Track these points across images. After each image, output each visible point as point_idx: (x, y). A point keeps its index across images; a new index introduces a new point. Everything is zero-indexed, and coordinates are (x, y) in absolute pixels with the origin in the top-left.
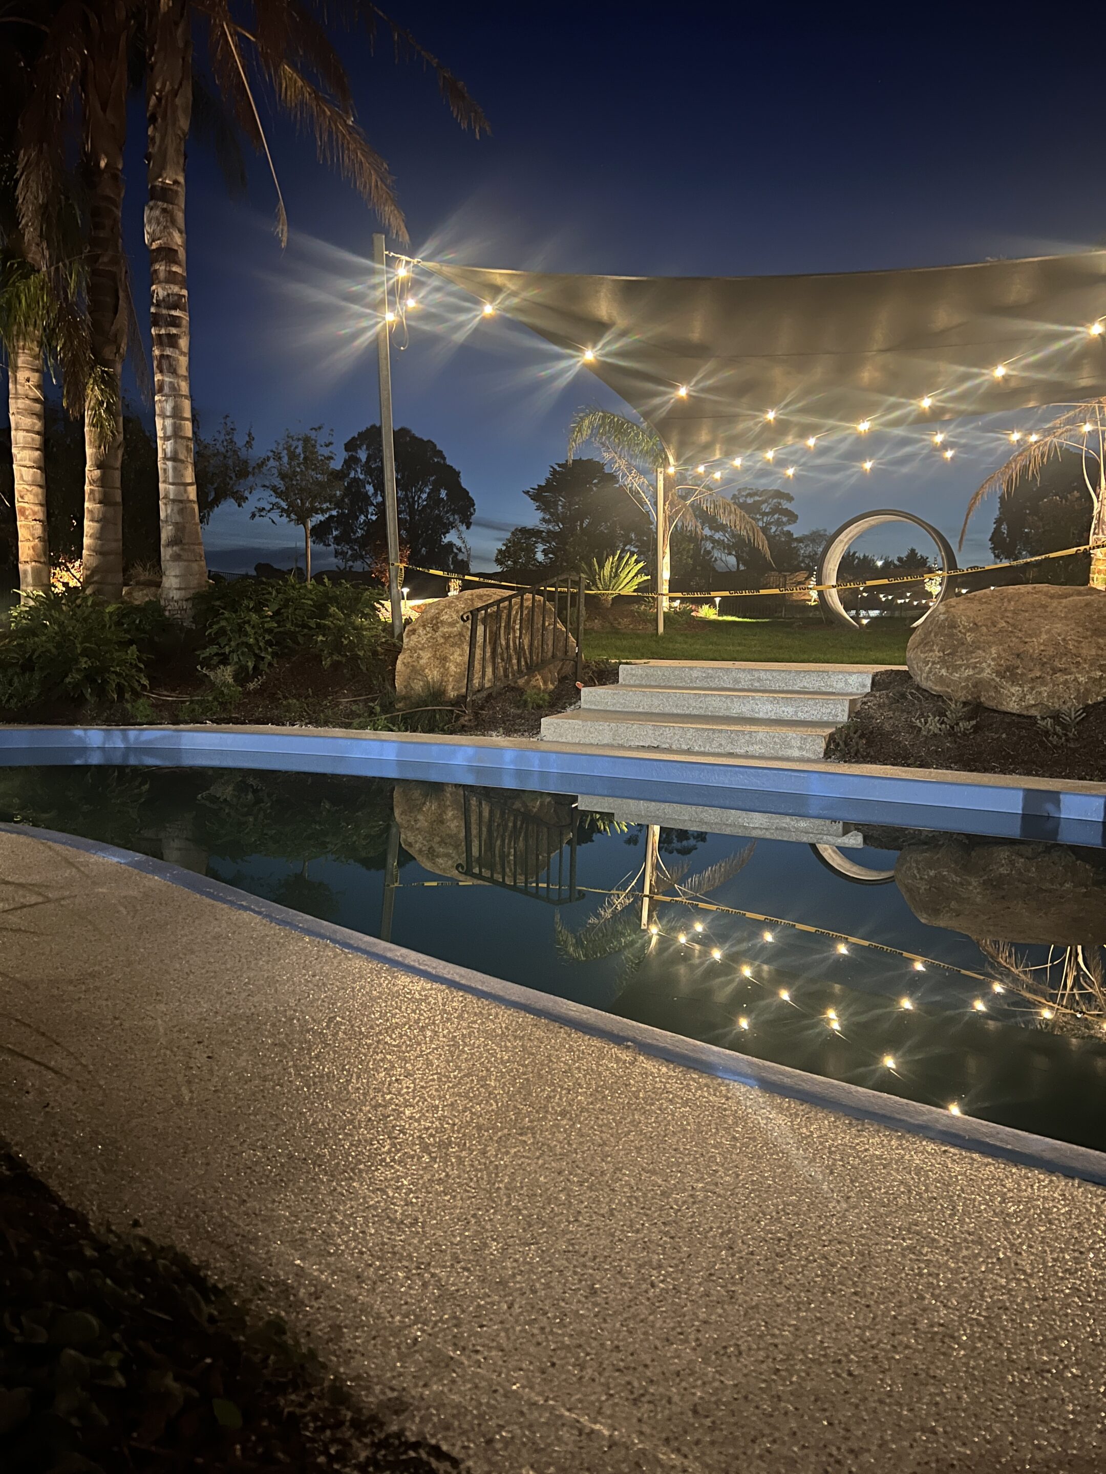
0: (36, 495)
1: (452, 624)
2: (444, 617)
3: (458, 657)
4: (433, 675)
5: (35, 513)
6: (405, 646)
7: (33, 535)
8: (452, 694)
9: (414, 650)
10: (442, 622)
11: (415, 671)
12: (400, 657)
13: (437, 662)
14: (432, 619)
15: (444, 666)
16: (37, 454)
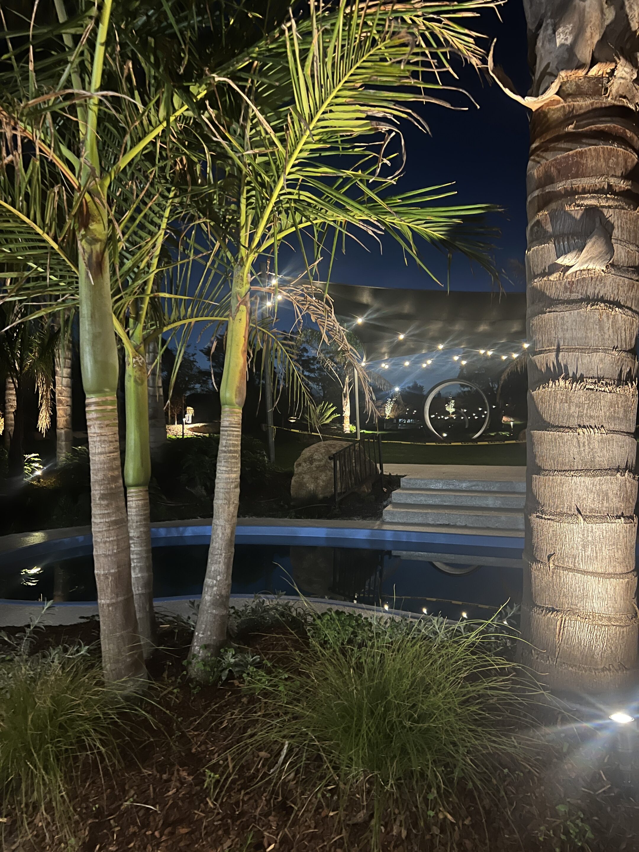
0: (68, 392)
1: (320, 461)
2: (316, 457)
3: (324, 478)
4: (311, 487)
5: (67, 402)
6: (295, 472)
7: (66, 414)
8: (321, 496)
9: (300, 474)
10: (315, 459)
11: (301, 485)
12: (294, 478)
13: (313, 480)
14: (309, 458)
15: (317, 482)
16: (69, 370)
